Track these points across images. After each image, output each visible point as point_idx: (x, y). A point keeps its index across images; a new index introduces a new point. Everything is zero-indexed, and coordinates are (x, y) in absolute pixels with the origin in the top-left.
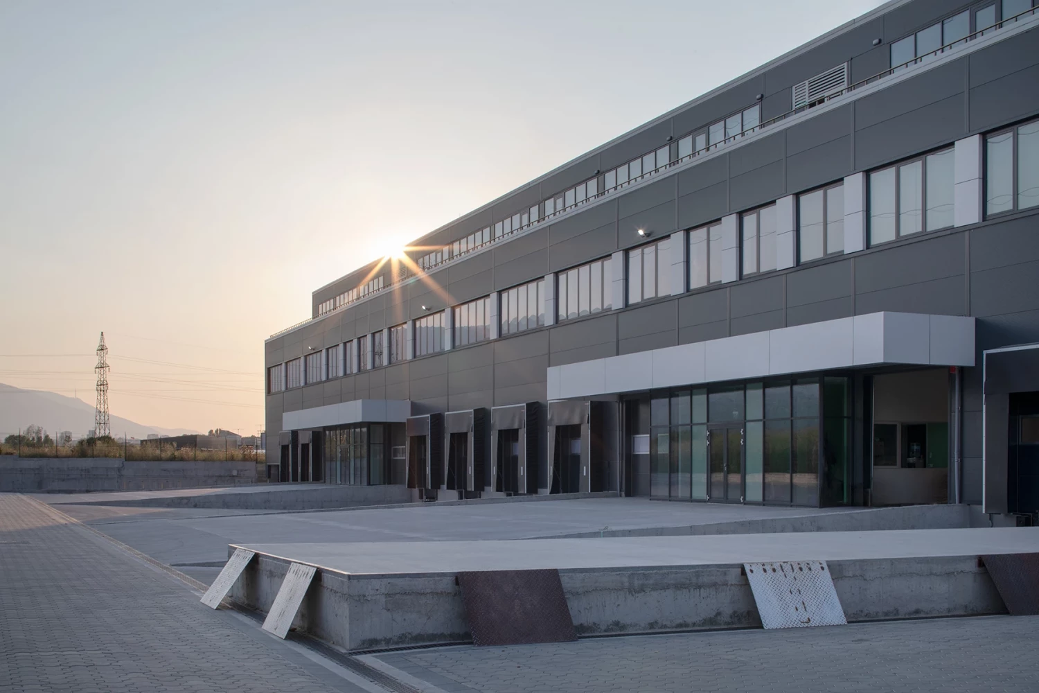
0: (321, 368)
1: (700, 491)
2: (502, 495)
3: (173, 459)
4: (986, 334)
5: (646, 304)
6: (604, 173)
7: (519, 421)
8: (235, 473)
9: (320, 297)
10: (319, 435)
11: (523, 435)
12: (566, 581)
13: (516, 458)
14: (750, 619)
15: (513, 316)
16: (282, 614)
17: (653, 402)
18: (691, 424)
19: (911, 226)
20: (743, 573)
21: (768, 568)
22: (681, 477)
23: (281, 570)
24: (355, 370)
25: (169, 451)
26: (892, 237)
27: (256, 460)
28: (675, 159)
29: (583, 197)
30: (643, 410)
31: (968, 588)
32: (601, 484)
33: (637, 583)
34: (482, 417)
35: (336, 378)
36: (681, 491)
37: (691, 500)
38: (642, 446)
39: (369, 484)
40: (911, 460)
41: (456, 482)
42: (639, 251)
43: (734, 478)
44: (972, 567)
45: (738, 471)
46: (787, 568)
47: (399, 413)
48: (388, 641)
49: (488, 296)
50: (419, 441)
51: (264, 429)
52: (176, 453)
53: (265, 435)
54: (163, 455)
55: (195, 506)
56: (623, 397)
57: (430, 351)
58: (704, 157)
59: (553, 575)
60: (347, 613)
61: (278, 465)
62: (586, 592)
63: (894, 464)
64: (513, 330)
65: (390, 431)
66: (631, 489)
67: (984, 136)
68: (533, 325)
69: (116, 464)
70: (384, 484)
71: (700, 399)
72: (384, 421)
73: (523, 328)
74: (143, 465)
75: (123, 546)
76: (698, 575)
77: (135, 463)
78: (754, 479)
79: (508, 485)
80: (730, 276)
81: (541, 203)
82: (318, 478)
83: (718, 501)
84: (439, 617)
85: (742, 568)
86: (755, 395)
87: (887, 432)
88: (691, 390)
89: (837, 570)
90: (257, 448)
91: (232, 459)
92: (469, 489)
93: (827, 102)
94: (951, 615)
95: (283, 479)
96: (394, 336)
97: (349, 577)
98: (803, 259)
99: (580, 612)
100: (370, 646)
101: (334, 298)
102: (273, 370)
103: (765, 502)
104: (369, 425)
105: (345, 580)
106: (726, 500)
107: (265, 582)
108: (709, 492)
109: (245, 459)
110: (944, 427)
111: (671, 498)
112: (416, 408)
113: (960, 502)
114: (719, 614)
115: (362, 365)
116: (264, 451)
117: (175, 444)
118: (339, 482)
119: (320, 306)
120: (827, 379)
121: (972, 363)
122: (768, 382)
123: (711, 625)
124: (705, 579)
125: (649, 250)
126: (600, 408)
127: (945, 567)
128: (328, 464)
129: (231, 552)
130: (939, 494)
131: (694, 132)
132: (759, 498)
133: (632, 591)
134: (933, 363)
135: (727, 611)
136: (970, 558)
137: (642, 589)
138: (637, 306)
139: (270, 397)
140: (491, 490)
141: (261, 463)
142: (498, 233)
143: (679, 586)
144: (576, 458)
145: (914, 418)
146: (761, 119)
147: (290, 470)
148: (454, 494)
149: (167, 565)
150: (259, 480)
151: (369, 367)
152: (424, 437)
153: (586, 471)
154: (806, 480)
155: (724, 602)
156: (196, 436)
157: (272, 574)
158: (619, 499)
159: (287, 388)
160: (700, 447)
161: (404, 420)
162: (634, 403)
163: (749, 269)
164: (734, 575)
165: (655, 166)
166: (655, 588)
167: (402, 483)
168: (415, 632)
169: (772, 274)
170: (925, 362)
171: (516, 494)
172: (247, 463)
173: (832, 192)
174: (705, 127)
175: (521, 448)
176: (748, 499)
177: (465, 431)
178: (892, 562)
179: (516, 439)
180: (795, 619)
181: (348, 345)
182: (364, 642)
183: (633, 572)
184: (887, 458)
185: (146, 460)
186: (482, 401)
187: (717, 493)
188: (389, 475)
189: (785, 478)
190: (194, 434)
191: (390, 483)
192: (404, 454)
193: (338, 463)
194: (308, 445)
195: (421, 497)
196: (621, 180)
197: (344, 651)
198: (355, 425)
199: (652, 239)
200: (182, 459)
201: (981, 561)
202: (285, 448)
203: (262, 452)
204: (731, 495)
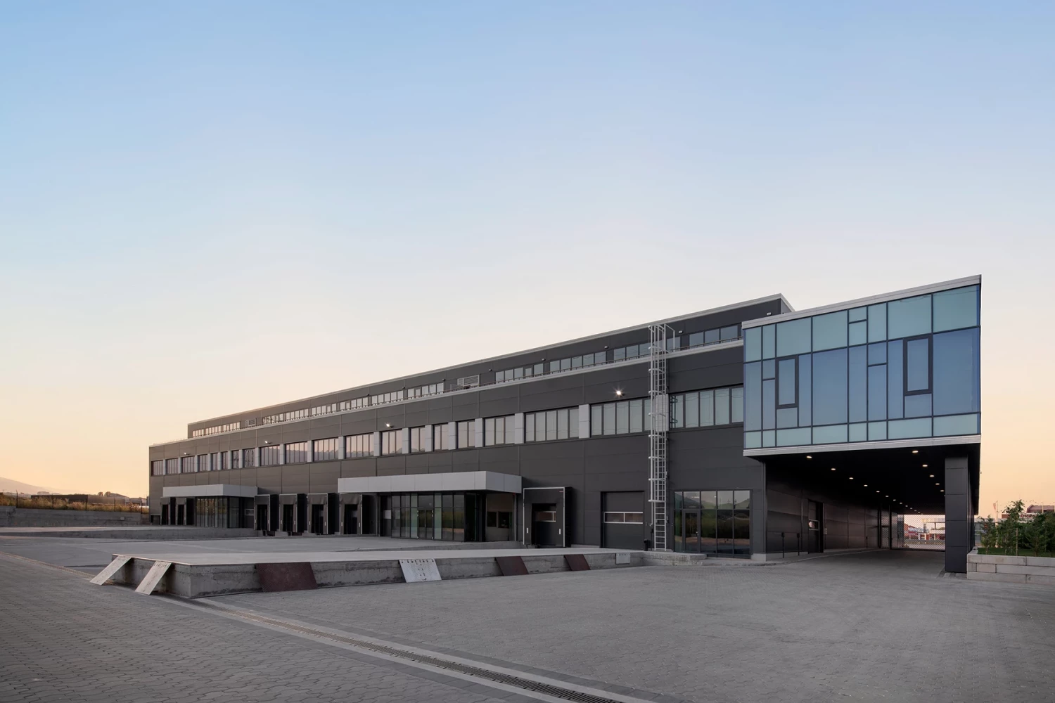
0: (193, 463)
1: (414, 535)
2: (314, 534)
3: (65, 508)
4: (525, 482)
5: (390, 456)
6: (371, 396)
7: (324, 501)
8: (122, 518)
9: (192, 428)
10: (191, 501)
11: (326, 508)
12: (314, 567)
13: (322, 518)
14: (401, 579)
15: (321, 450)
16: (149, 584)
17: (393, 497)
18: (411, 507)
19: (500, 441)
20: (399, 563)
21: (410, 562)
22: (407, 528)
23: (148, 565)
24: (219, 468)
25: (61, 504)
26: (493, 444)
27: (141, 511)
28: (406, 397)
29: (360, 404)
30: (389, 500)
31: (491, 567)
32: (368, 530)
33: (350, 567)
34: (302, 498)
35: (205, 471)
36: (407, 535)
37: (410, 538)
38: (388, 515)
39: (228, 527)
40: (503, 525)
41: (288, 528)
42: (387, 433)
43: (430, 529)
44: (493, 561)
45: (430, 527)
46: (418, 561)
47: (250, 492)
48: (215, 593)
49: (306, 441)
50: (262, 509)
51: (148, 495)
52: (68, 505)
53: (149, 499)
54: (55, 506)
55: (86, 537)
56: (378, 494)
57: (271, 463)
58: (418, 399)
59: (308, 564)
60: (189, 581)
61: (159, 516)
62: (325, 571)
63: (496, 526)
64: (321, 459)
65: (244, 502)
66: (383, 533)
67: (525, 414)
68: (332, 458)
69: (8, 509)
70: (239, 527)
71: (414, 498)
72: (239, 496)
73: (326, 458)
74: (36, 511)
75: (20, 558)
76: (378, 564)
77: (27, 510)
78: (438, 530)
79: (318, 530)
80: (428, 449)
81: (338, 403)
82: (190, 522)
83: (423, 539)
84: (246, 582)
85: (398, 561)
86: (438, 498)
87: (492, 515)
88: (410, 493)
89: (439, 562)
90: (143, 505)
91: (120, 510)
92: (294, 531)
93: (471, 389)
94: (485, 576)
95: (165, 522)
96: (246, 455)
97: (191, 566)
98: (459, 447)
99: (319, 578)
100: (204, 595)
101: (205, 429)
102: (155, 464)
103: (442, 540)
104: (228, 497)
105: (189, 568)
106: (426, 538)
107: (138, 571)
108: (418, 536)
109: (131, 511)
110: (512, 513)
111: (401, 537)
112: (260, 491)
113: (517, 540)
114: (388, 578)
115: (224, 465)
116: (148, 507)
117: (67, 500)
118: (206, 525)
119: (194, 432)
120: (468, 494)
121: (520, 492)
122: (443, 493)
123: (385, 581)
124: (382, 565)
125: (392, 434)
126: (367, 498)
127: (483, 561)
128: (198, 516)
129: (114, 558)
130: (509, 539)
131: (415, 387)
132: (440, 538)
133: (347, 570)
134: (506, 491)
135: (392, 577)
136: (492, 558)
137: (352, 569)
138: (386, 456)
139: (152, 478)
140: (307, 532)
141: (145, 513)
142: (314, 413)
143: (370, 568)
144: (355, 520)
145: (503, 510)
146: (444, 389)
147: (169, 518)
148: (285, 534)
149: (63, 567)
150: (144, 523)
151: (229, 467)
152: (266, 506)
153: (360, 525)
154: (460, 531)
155: (391, 574)
156: (87, 496)
157: (143, 567)
158: (377, 538)
159: (167, 473)
160: (415, 517)
161: (253, 496)
162: (384, 497)
163: (437, 447)
164: (395, 565)
165: (396, 398)
166: (359, 569)
167: (252, 527)
168: (231, 588)
169: (446, 451)
170: (503, 491)
171: (322, 534)
172: (133, 513)
173: (471, 423)
174: (420, 386)
175: (325, 513)
176: (435, 538)
177: (292, 503)
178: (462, 559)
179: (322, 509)
180: (420, 578)
181: (214, 455)
182: (200, 594)
183: (348, 563)
184: (492, 524)
185: (38, 508)
186: (302, 490)
187: (422, 535)
188: (243, 523)
189: (450, 530)
190: (86, 494)
191: (243, 527)
192: (253, 513)
193: (206, 517)
194: (183, 506)
195: (264, 535)
196: (379, 401)
197: (187, 598)
198: (219, 497)
199: (393, 429)
200: (73, 509)
201: (496, 559)
202: (165, 507)
203: (146, 507)
204: (428, 537)
